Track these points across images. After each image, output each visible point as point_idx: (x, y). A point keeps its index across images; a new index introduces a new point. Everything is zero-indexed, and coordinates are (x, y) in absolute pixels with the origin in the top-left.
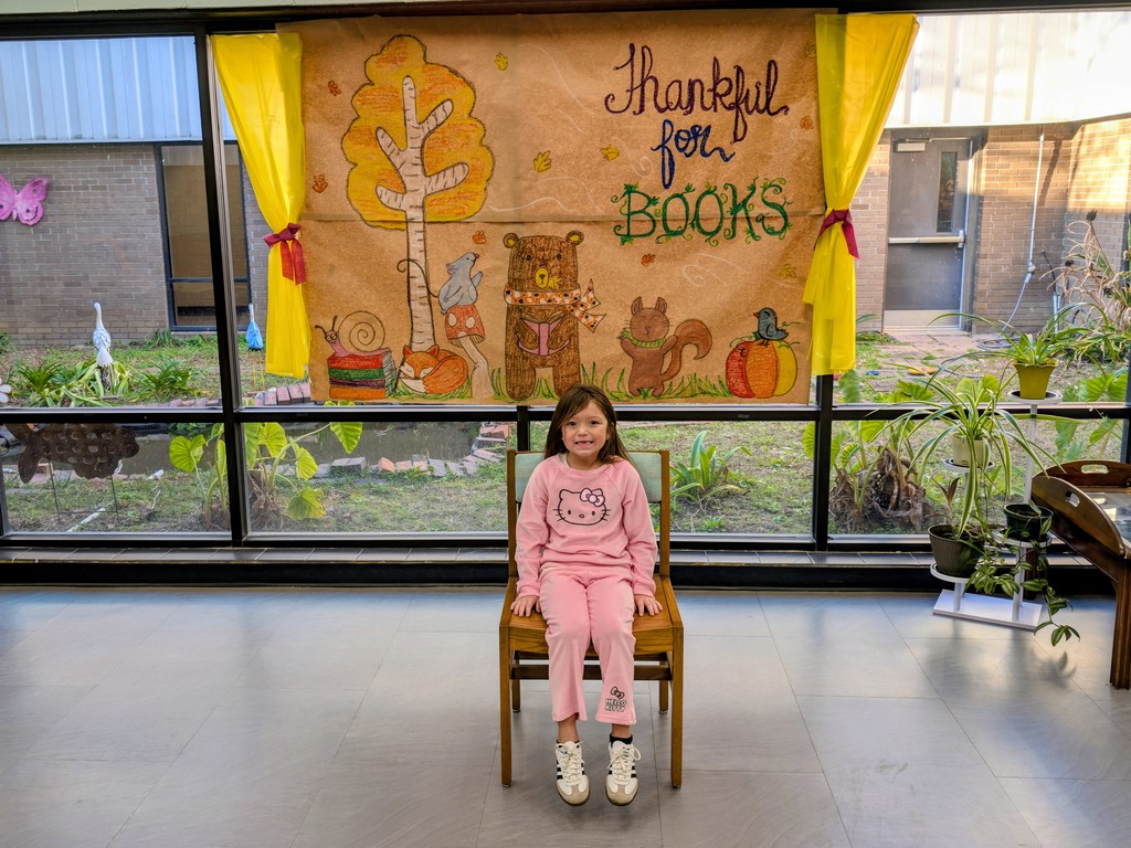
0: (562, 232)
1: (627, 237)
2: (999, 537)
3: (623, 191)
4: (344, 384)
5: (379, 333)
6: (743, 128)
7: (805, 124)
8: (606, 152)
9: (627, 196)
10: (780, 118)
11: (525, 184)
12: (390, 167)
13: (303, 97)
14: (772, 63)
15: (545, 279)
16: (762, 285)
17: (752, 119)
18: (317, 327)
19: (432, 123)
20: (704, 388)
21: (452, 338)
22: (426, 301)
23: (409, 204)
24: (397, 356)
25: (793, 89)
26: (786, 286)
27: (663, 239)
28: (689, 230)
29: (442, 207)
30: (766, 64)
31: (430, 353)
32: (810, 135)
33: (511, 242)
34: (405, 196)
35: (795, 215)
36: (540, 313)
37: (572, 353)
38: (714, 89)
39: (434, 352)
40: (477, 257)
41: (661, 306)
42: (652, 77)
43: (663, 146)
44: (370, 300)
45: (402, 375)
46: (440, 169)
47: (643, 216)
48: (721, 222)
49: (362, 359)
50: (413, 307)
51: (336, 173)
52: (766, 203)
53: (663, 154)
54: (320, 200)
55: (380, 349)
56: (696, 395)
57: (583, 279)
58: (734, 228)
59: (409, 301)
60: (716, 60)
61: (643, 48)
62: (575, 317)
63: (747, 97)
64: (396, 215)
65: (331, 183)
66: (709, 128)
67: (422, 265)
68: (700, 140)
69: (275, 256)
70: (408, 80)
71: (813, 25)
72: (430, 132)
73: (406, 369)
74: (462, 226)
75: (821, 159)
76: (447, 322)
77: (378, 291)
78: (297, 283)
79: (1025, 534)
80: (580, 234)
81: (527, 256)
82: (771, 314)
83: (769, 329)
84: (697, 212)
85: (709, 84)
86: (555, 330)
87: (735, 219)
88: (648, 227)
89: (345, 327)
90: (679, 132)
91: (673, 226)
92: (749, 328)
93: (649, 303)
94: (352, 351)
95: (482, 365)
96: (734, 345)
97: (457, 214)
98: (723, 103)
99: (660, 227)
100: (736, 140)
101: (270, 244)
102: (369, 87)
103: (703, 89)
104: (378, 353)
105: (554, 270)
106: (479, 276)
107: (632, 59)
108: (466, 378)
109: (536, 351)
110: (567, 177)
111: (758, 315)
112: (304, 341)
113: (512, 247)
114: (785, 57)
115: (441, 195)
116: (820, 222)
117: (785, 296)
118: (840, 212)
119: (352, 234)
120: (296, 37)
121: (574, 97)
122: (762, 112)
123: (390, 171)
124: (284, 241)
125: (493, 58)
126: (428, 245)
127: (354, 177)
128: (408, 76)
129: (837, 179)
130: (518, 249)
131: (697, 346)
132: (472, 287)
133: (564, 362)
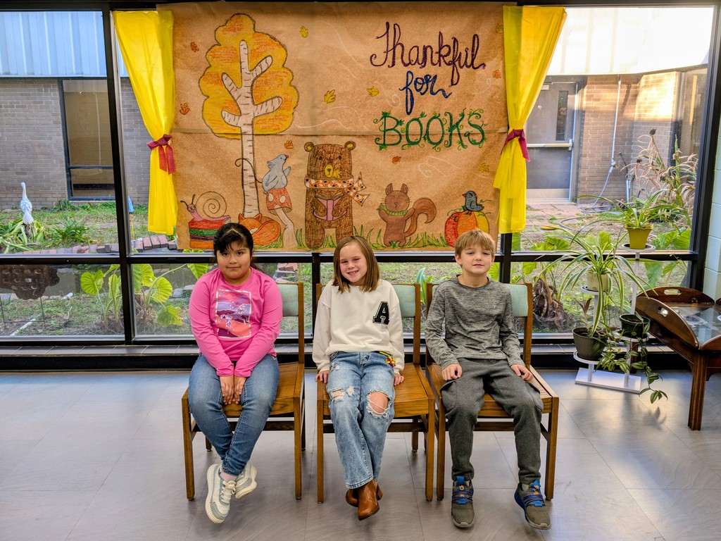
0: (342, 142)
1: (383, 146)
2: (617, 335)
3: (381, 116)
4: (199, 239)
5: (223, 205)
6: (457, 77)
7: (496, 75)
8: (371, 91)
9: (383, 119)
10: (480, 71)
11: (319, 111)
12: (231, 99)
13: (174, 53)
14: (475, 36)
15: (331, 171)
16: (468, 177)
17: (463, 72)
18: (182, 201)
19: (259, 71)
20: (431, 241)
21: (271, 209)
22: (254, 185)
23: (243, 123)
25: (488, 52)
26: (483, 177)
27: (406, 147)
28: (422, 141)
29: (264, 125)
30: (472, 36)
31: (256, 219)
32: (499, 82)
33: (310, 148)
34: (241, 118)
35: (489, 132)
36: (328, 193)
37: (348, 219)
38: (440, 51)
39: (259, 218)
40: (287, 157)
41: (405, 189)
42: (400, 44)
43: (406, 88)
44: (217, 185)
46: (264, 100)
47: (393, 132)
48: (443, 136)
49: (211, 222)
50: (245, 189)
51: (195, 103)
52: (471, 125)
53: (407, 93)
54: (185, 119)
55: (223, 216)
56: (426, 246)
57: (355, 172)
58: (450, 140)
59: (243, 185)
60: (440, 33)
61: (394, 25)
62: (350, 196)
63: (459, 57)
64: (235, 130)
65: (192, 108)
66: (436, 77)
67: (252, 162)
68: (430, 84)
69: (155, 156)
70: (243, 43)
71: (501, 14)
72: (257, 77)
74: (278, 137)
75: (506, 97)
76: (267, 198)
77: (221, 178)
78: (169, 173)
79: (634, 333)
80: (353, 143)
81: (319, 157)
82: (473, 195)
83: (472, 204)
84: (427, 130)
85: (436, 49)
86: (337, 204)
87: (451, 135)
88: (397, 139)
89: (200, 202)
90: (417, 79)
91: (412, 139)
92: (459, 204)
93: (397, 187)
94: (205, 217)
95: (290, 226)
96: (450, 214)
97: (275, 130)
98: (445, 61)
99: (404, 140)
100: (452, 84)
101: (152, 148)
102: (217, 47)
103: (432, 52)
104: (222, 218)
105: (337, 166)
106: (288, 170)
107: (387, 32)
108: (279, 235)
109: (325, 218)
110: (346, 107)
111: (465, 195)
112: (173, 211)
113: (310, 151)
114: (484, 32)
115: (264, 117)
116: (505, 137)
117: (482, 183)
118: (518, 131)
119: (206, 142)
120: (169, 13)
121: (350, 55)
122: (469, 67)
123: (231, 101)
124: (161, 146)
125: (299, 30)
126: (255, 150)
127: (207, 105)
128: (243, 40)
129: (516, 110)
130: (314, 152)
131: (427, 215)
132: (284, 177)
133: (343, 225)
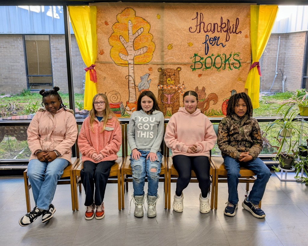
0: (175, 67)
1: (194, 69)
3: (194, 55)
5: (119, 97)
6: (229, 37)
7: (246, 37)
8: (189, 44)
9: (195, 57)
10: (239, 34)
12: (123, 47)
13: (97, 26)
14: (237, 19)
15: (170, 81)
16: (233, 83)
17: (231, 35)
19: (137, 35)
20: (215, 113)
22: (134, 88)
23: (129, 59)
24: (124, 104)
25: (243, 26)
26: (239, 83)
27: (204, 70)
28: (212, 67)
29: (139, 60)
30: (236, 19)
31: (135, 103)
32: (248, 40)
33: (160, 70)
34: (128, 56)
35: (243, 63)
36: (168, 91)
37: (177, 103)
38: (221, 26)
40: (150, 75)
41: (204, 89)
42: (203, 22)
43: (206, 42)
44: (117, 88)
45: (126, 110)
46: (139, 48)
47: (199, 63)
48: (221, 65)
49: (114, 105)
50: (130, 90)
51: (107, 50)
52: (234, 59)
53: (206, 45)
54: (102, 58)
55: (119, 102)
56: (213, 115)
57: (181, 81)
58: (225, 66)
59: (129, 88)
60: (221, 17)
61: (200, 14)
62: (179, 93)
63: (230, 29)
65: (105, 52)
66: (219, 38)
67: (133, 77)
68: (216, 41)
69: (87, 75)
70: (130, 21)
71: (249, 8)
72: (136, 37)
73: (127, 108)
74: (145, 65)
75: (251, 47)
77: (119, 85)
80: (180, 68)
82: (235, 91)
84: (215, 62)
85: (219, 25)
86: (173, 96)
87: (225, 64)
88: (200, 66)
89: (109, 95)
90: (211, 38)
91: (207, 66)
92: (228, 95)
93: (200, 88)
94: (111, 103)
96: (224, 101)
97: (144, 62)
98: (223, 30)
99: (204, 66)
100: (226, 41)
101: (86, 71)
102: (117, 23)
105: (173, 79)
106: (150, 81)
107: (197, 17)
109: (167, 103)
110: (177, 51)
111: (231, 92)
113: (160, 72)
114: (241, 17)
115: (139, 56)
116: (250, 65)
117: (239, 86)
118: (256, 62)
119: (112, 68)
120: (95, 7)
121: (180, 27)
122: (234, 33)
123: (123, 49)
124: (90, 70)
125: (156, 15)
126: (135, 71)
127: (112, 50)
128: (130, 20)
129: (256, 53)
130: (162, 72)
131: (214, 101)
132: (148, 84)
133: (175, 106)
